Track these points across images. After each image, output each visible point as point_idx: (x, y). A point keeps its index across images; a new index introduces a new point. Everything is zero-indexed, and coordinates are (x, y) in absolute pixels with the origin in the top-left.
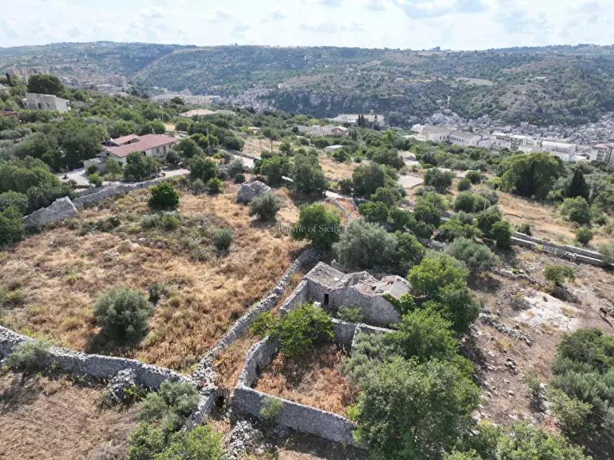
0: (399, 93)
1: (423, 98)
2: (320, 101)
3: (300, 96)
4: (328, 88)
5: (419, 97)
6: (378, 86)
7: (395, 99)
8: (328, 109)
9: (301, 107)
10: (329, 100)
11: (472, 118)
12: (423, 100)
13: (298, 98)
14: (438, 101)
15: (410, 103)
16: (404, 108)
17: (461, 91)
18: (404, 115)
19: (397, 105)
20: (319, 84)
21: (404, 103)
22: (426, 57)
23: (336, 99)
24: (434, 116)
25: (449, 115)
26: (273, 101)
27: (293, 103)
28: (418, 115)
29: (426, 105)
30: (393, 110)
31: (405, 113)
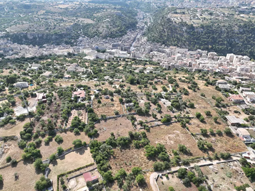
0: (64, 31)
1: (74, 32)
2: (32, 37)
3: (22, 35)
4: (34, 31)
5: (72, 31)
6: (55, 28)
7: (64, 34)
8: (37, 40)
9: (24, 40)
10: (37, 36)
11: (92, 37)
12: (74, 33)
13: (21, 36)
14: (79, 32)
15: (70, 34)
16: (68, 36)
17: (84, 27)
18: (69, 40)
19: (65, 36)
20: (28, 29)
21: (68, 35)
22: (63, 9)
23: (40, 35)
24: (80, 38)
25: (84, 37)
26: (9, 39)
27: (19, 38)
28: (74, 39)
29: (75, 34)
30: (65, 38)
31: (69, 39)
